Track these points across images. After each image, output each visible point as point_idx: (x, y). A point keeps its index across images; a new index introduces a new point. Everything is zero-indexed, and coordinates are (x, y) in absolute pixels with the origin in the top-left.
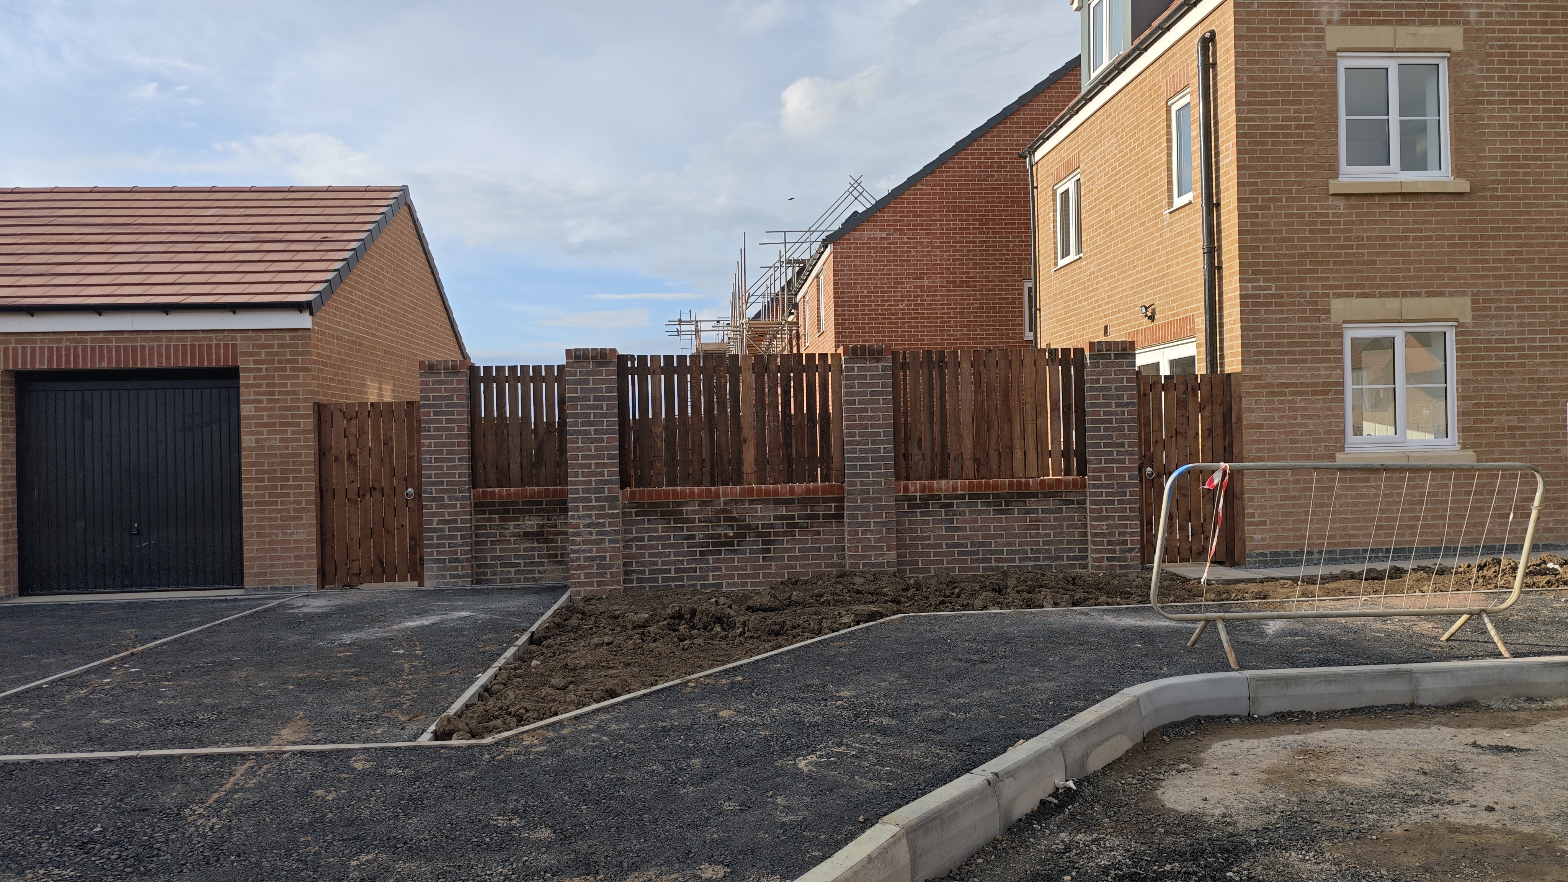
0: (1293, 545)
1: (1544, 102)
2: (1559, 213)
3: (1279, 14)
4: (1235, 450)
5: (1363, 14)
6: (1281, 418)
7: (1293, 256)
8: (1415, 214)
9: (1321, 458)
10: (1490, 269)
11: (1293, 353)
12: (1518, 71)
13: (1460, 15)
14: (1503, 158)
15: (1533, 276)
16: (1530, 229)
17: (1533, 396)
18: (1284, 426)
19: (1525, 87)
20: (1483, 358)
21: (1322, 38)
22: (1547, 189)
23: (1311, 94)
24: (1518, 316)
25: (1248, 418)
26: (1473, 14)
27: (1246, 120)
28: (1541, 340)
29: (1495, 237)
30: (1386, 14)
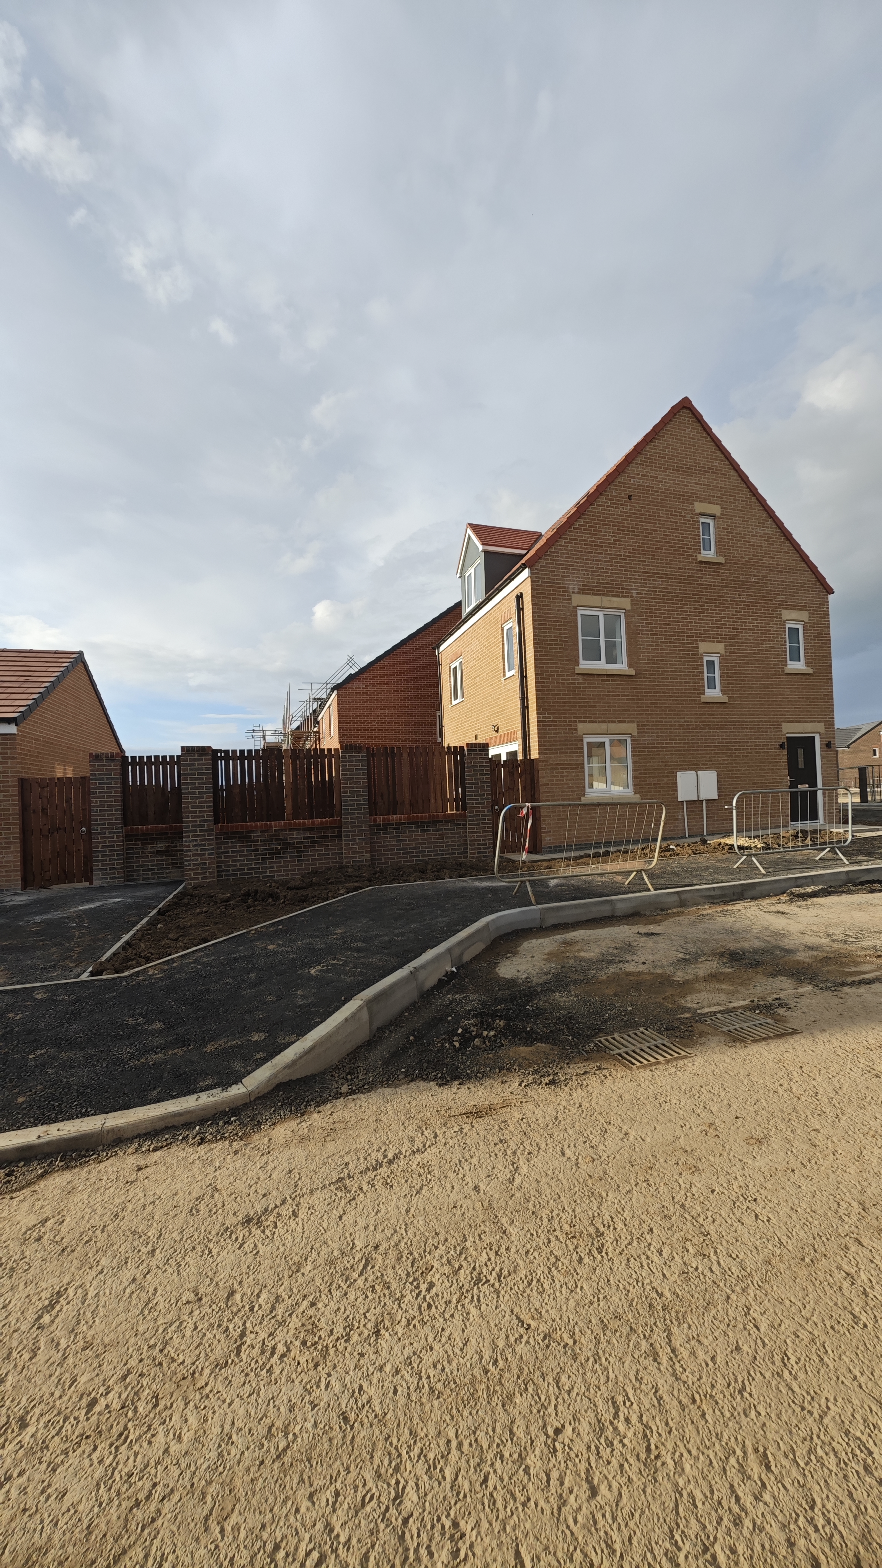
0: (561, 842)
2: (672, 685)
4: (537, 797)
5: (588, 590)
6: (557, 780)
7: (560, 702)
8: (612, 684)
9: (574, 799)
10: (644, 711)
11: (561, 749)
13: (629, 593)
14: (648, 660)
15: (662, 714)
16: (660, 692)
17: (663, 769)
18: (558, 784)
19: (657, 627)
20: (642, 751)
21: (570, 600)
22: (667, 675)
23: (566, 626)
24: (656, 732)
25: (542, 781)
26: (634, 593)
27: (538, 636)
28: (666, 743)
29: (646, 696)
30: (598, 590)
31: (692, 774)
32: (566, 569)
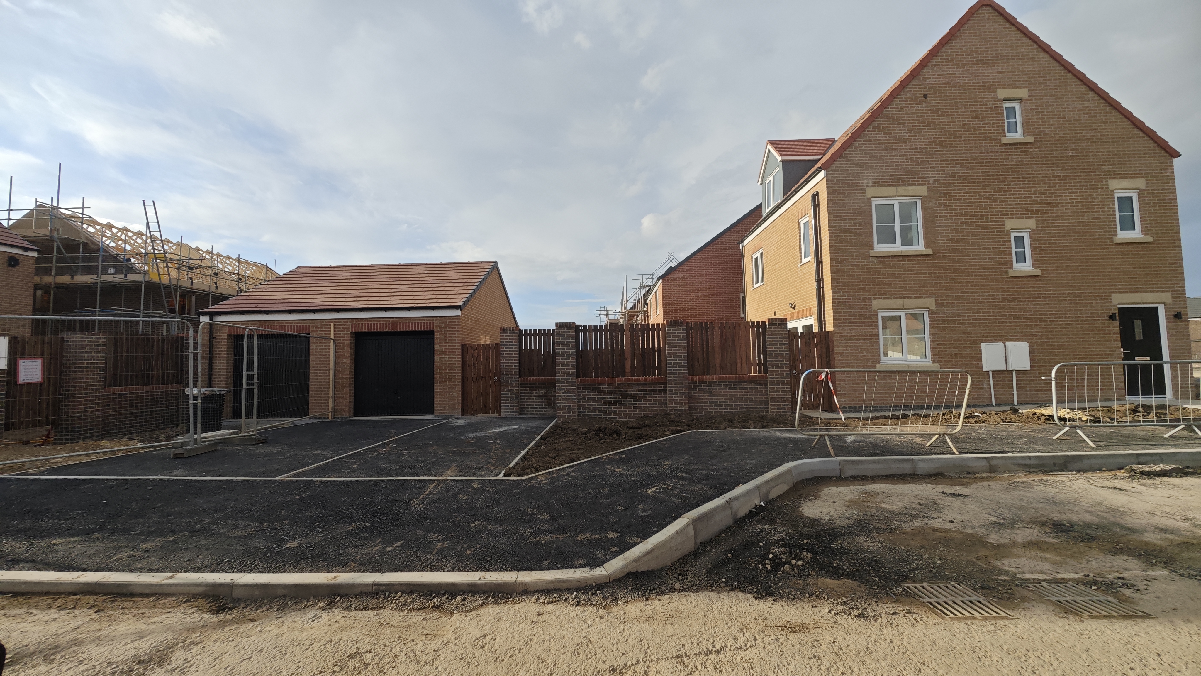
0: (858, 404)
1: (965, 216)
2: (974, 262)
3: (846, 183)
4: (832, 363)
5: (882, 182)
6: (851, 350)
7: (854, 282)
8: (908, 264)
9: (870, 367)
10: (943, 286)
11: (856, 322)
12: (953, 203)
13: (925, 181)
14: (947, 240)
15: (963, 289)
16: (961, 269)
17: (965, 340)
18: (852, 353)
19: (956, 209)
20: (941, 324)
21: (865, 193)
22: (968, 252)
23: (860, 216)
24: (957, 306)
25: (837, 350)
26: (931, 181)
27: (833, 227)
28: (968, 316)
29: (945, 273)
30: (892, 182)
31: (1000, 345)
32: (860, 167)
